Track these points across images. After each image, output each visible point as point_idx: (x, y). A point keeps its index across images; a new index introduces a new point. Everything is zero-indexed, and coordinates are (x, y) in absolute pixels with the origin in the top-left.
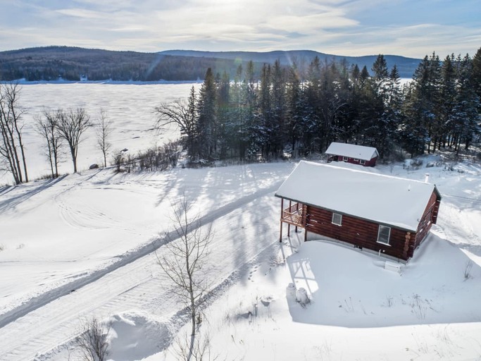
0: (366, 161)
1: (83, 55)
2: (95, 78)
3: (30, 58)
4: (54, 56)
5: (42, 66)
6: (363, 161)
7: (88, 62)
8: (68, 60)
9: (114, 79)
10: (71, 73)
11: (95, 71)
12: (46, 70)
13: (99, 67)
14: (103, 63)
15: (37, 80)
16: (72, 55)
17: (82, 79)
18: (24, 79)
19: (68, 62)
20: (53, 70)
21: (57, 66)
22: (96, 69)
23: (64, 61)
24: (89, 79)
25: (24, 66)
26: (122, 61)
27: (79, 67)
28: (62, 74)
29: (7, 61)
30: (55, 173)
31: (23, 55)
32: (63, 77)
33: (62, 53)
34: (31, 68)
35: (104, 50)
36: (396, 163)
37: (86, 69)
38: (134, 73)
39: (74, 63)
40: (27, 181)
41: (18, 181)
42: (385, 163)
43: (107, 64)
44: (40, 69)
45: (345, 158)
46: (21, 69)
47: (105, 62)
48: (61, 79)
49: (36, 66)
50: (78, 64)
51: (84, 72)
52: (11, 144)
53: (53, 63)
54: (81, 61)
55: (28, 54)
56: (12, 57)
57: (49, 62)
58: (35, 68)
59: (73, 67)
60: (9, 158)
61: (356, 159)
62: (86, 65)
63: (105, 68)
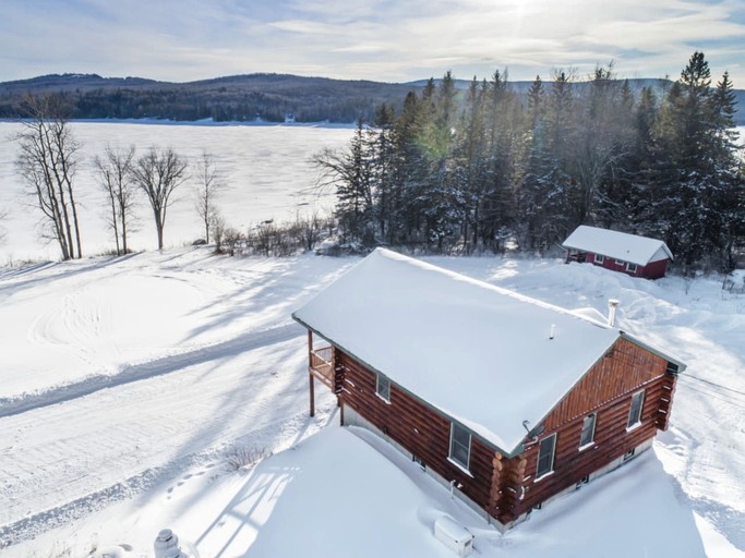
0: (639, 267)
1: (296, 85)
2: (306, 119)
3: (224, 89)
4: (256, 87)
5: (235, 100)
6: (632, 266)
7: (298, 96)
8: (273, 93)
9: (332, 121)
10: (274, 110)
11: (307, 108)
12: (240, 106)
13: (314, 104)
14: (320, 97)
15: (227, 120)
16: (281, 86)
17: (287, 120)
18: (211, 119)
19: (271, 96)
20: (249, 105)
21: (256, 100)
22: (310, 105)
23: (266, 95)
24: (297, 120)
25: (213, 100)
26: (348, 94)
27: (286, 102)
28: (260, 112)
29: (194, 93)
30: (121, 247)
31: (216, 86)
32: (262, 117)
33: (268, 83)
34: (222, 103)
35: (327, 80)
36: (715, 274)
37: (295, 107)
38: (361, 112)
39: (280, 96)
40: (80, 256)
41: (67, 256)
42: (689, 273)
43: (325, 99)
44: (234, 105)
45: (600, 257)
46: (209, 104)
47: (324, 95)
48: (259, 120)
49: (229, 101)
50: (286, 98)
51: (291, 109)
52: (59, 199)
53: (252, 96)
54: (289, 94)
55: (221, 85)
56: (202, 88)
57: (246, 95)
58: (227, 104)
59: (278, 102)
60: (54, 219)
61: (619, 261)
62: (295, 100)
63: (321, 105)
